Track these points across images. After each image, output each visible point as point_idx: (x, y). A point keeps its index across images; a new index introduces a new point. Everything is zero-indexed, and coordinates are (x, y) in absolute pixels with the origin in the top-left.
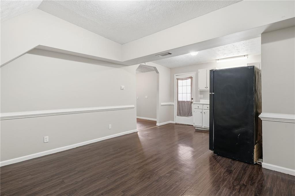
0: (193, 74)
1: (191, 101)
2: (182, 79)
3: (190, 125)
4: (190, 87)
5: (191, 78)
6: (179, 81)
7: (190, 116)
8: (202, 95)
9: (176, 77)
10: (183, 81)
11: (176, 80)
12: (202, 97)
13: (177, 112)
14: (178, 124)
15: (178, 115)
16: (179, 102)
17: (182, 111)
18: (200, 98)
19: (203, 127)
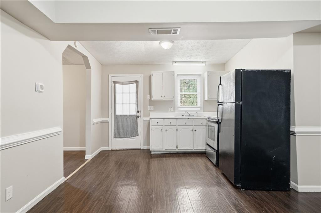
0: (139, 77)
1: (136, 115)
2: (122, 83)
3: (135, 149)
4: (135, 95)
5: (137, 82)
6: (117, 86)
7: (135, 136)
8: (153, 107)
9: (111, 80)
10: (124, 85)
11: (111, 84)
12: (153, 109)
13: (114, 133)
14: (117, 150)
15: (115, 137)
16: (116, 117)
17: (123, 130)
18: (150, 110)
19: (164, 150)
